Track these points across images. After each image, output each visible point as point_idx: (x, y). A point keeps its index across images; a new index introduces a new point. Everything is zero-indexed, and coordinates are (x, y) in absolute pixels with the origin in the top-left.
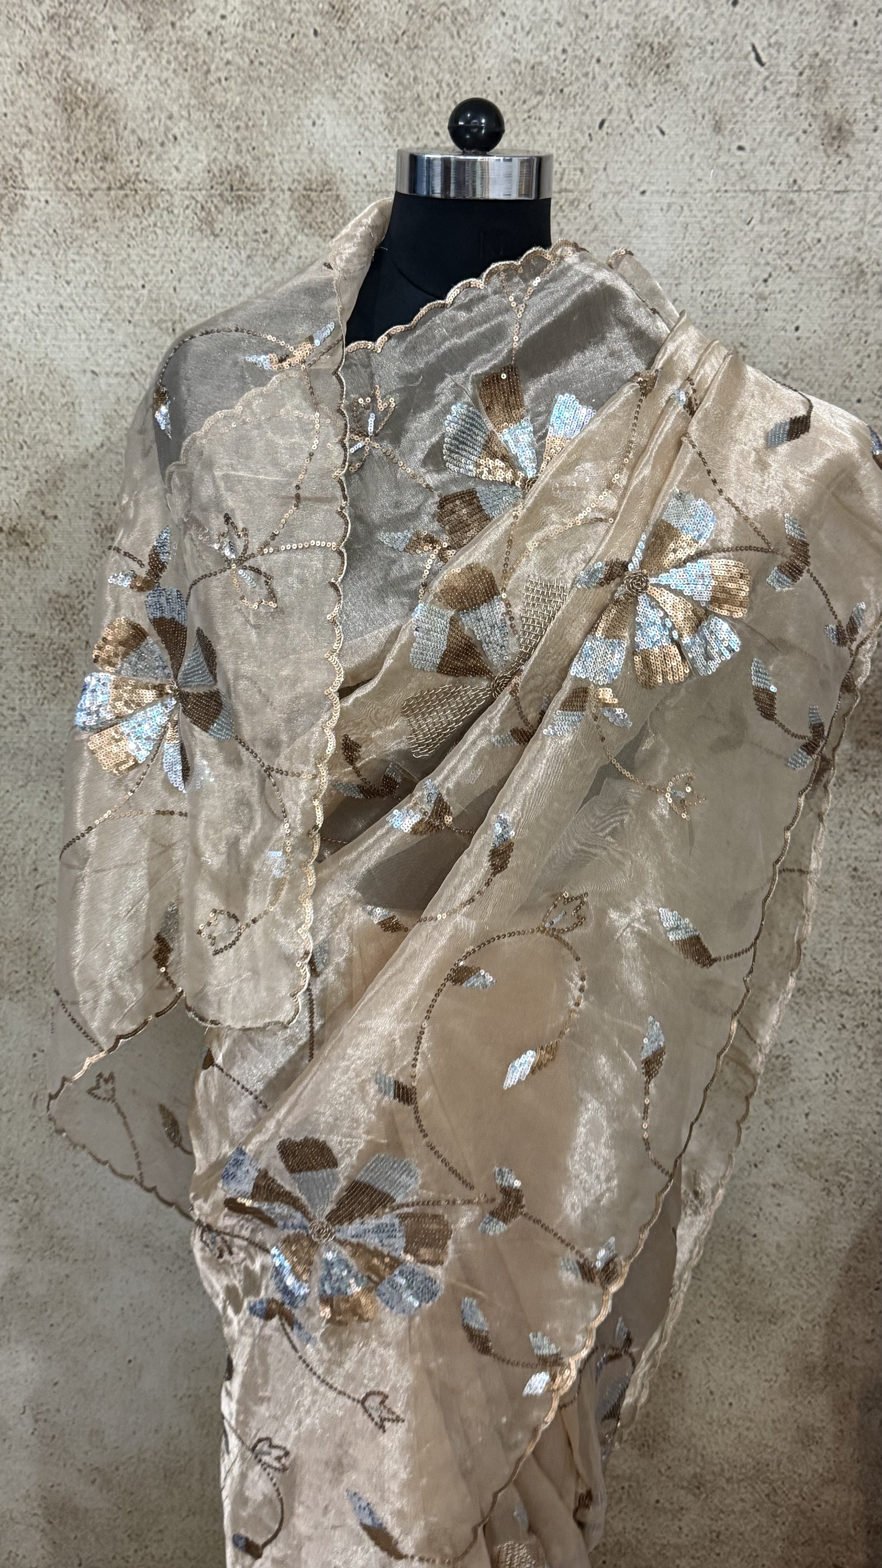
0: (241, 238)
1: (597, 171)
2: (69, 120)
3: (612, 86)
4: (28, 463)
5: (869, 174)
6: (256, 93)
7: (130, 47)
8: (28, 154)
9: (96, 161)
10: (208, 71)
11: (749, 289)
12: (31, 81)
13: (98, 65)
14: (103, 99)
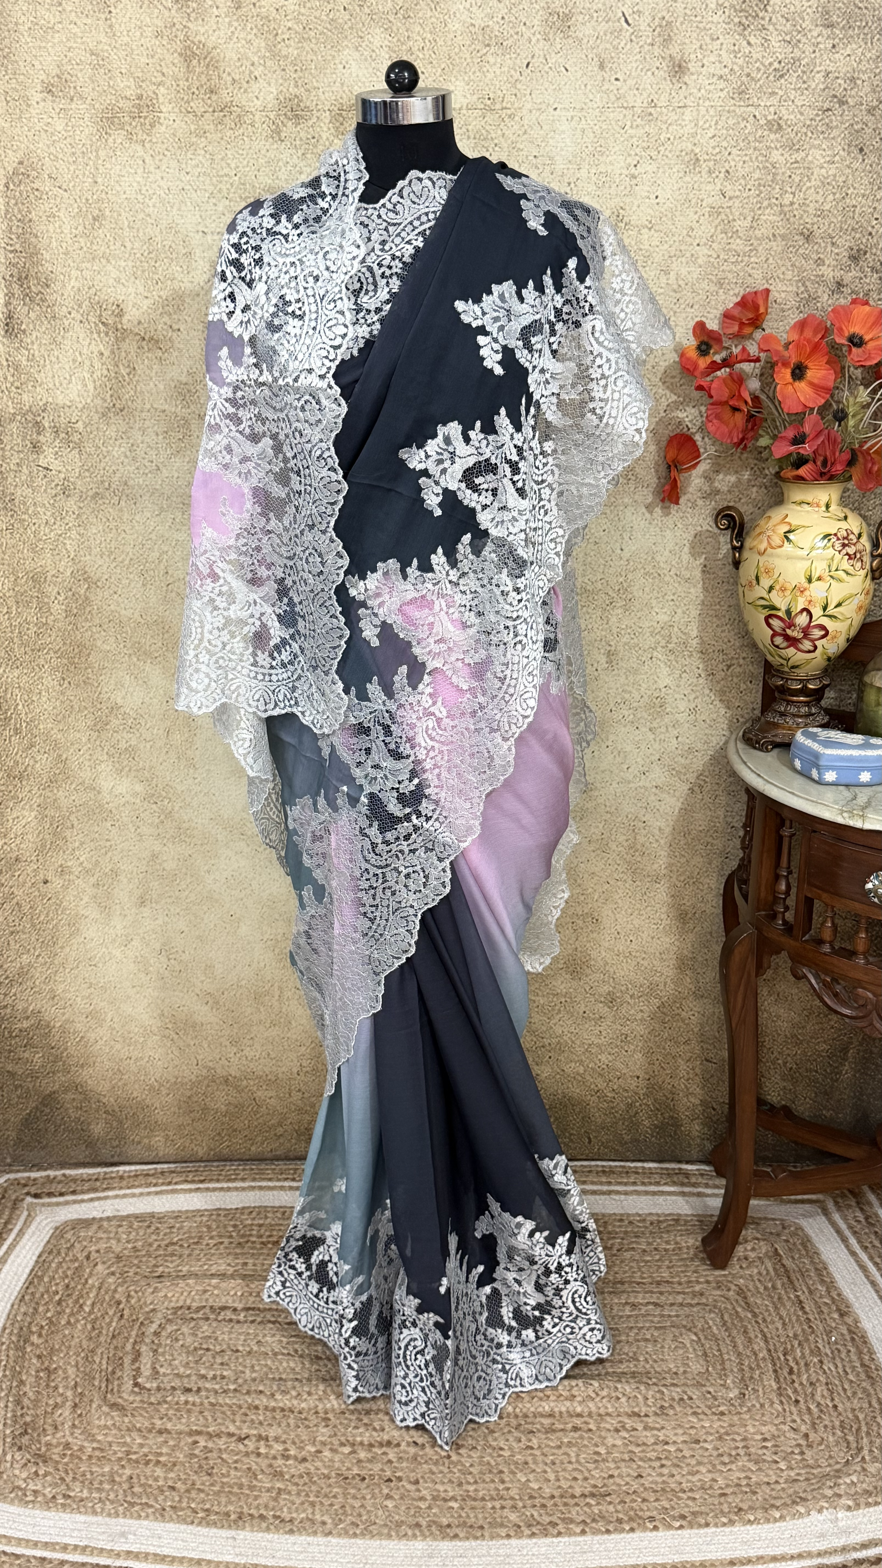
0: (298, 142)
1: (525, 95)
2: (188, 67)
3: (534, 40)
4: (162, 293)
5: (700, 95)
6: (307, 48)
7: (227, 20)
8: (162, 90)
9: (205, 94)
10: (277, 34)
11: (625, 172)
12: (164, 43)
13: (207, 31)
14: (209, 53)
